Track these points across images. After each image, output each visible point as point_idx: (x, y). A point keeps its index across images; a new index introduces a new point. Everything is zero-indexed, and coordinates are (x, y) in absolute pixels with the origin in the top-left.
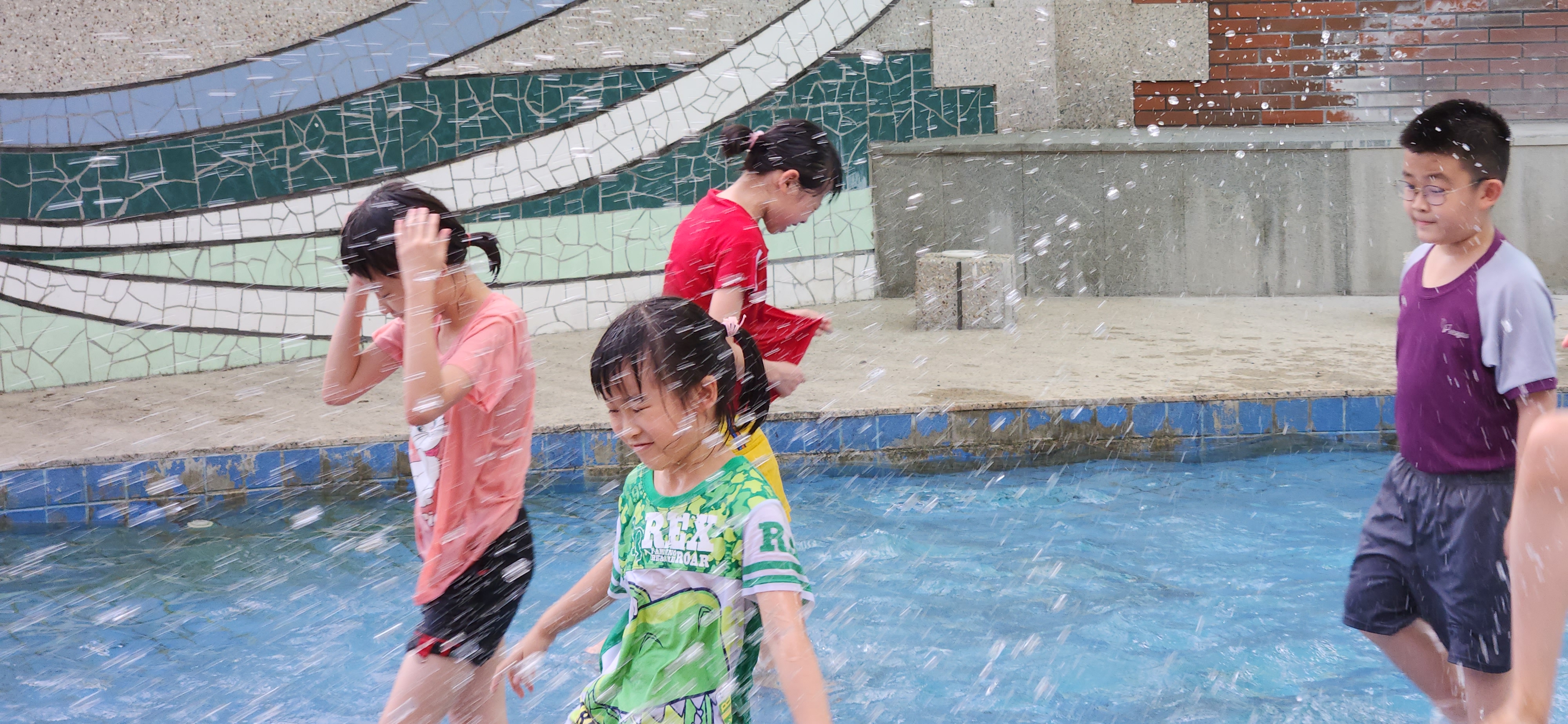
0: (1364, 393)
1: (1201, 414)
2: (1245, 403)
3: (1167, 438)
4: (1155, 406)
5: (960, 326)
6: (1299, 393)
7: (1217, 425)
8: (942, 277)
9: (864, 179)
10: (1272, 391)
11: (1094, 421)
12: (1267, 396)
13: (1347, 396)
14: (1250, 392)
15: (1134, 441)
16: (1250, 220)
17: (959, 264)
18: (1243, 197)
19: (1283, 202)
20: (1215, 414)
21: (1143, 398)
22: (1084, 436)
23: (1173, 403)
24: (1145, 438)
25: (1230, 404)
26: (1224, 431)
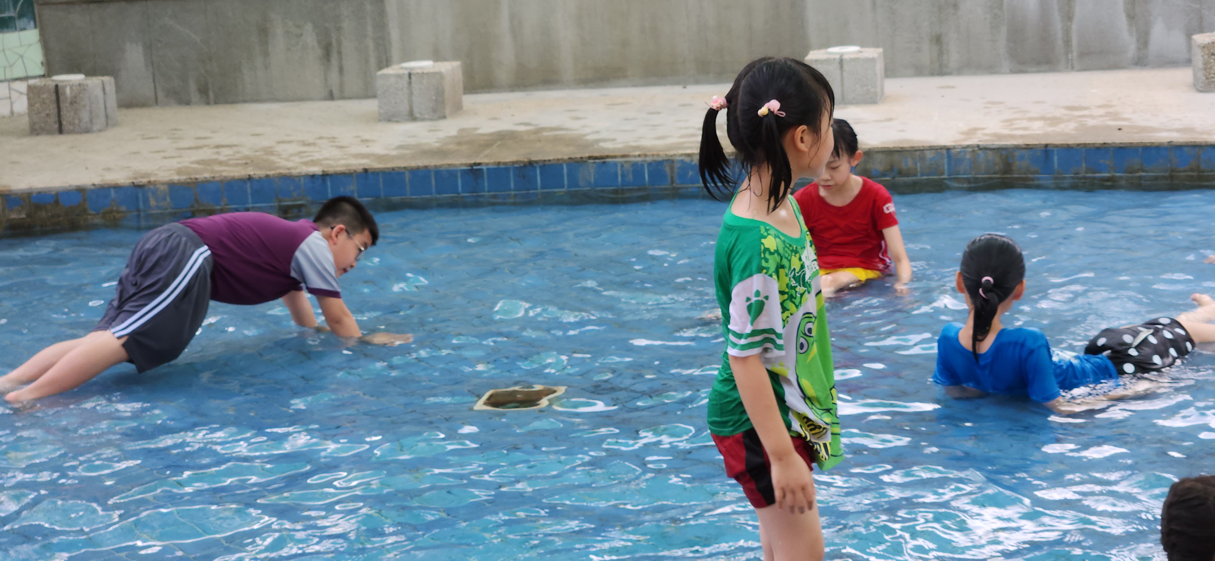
0: (262, 176)
1: (140, 195)
2: (172, 186)
3: (114, 214)
4: (103, 190)
5: (61, 131)
6: (214, 177)
7: (153, 202)
8: (45, 96)
9: (32, 23)
10: (193, 177)
11: (57, 203)
12: (189, 181)
13: (250, 178)
14: (176, 178)
15: (89, 217)
16: (315, 44)
17: (57, 86)
18: (309, 27)
19: (339, 29)
20: (150, 195)
21: (94, 185)
22: (50, 214)
23: (117, 187)
24: (98, 214)
25: (162, 188)
26: (158, 207)
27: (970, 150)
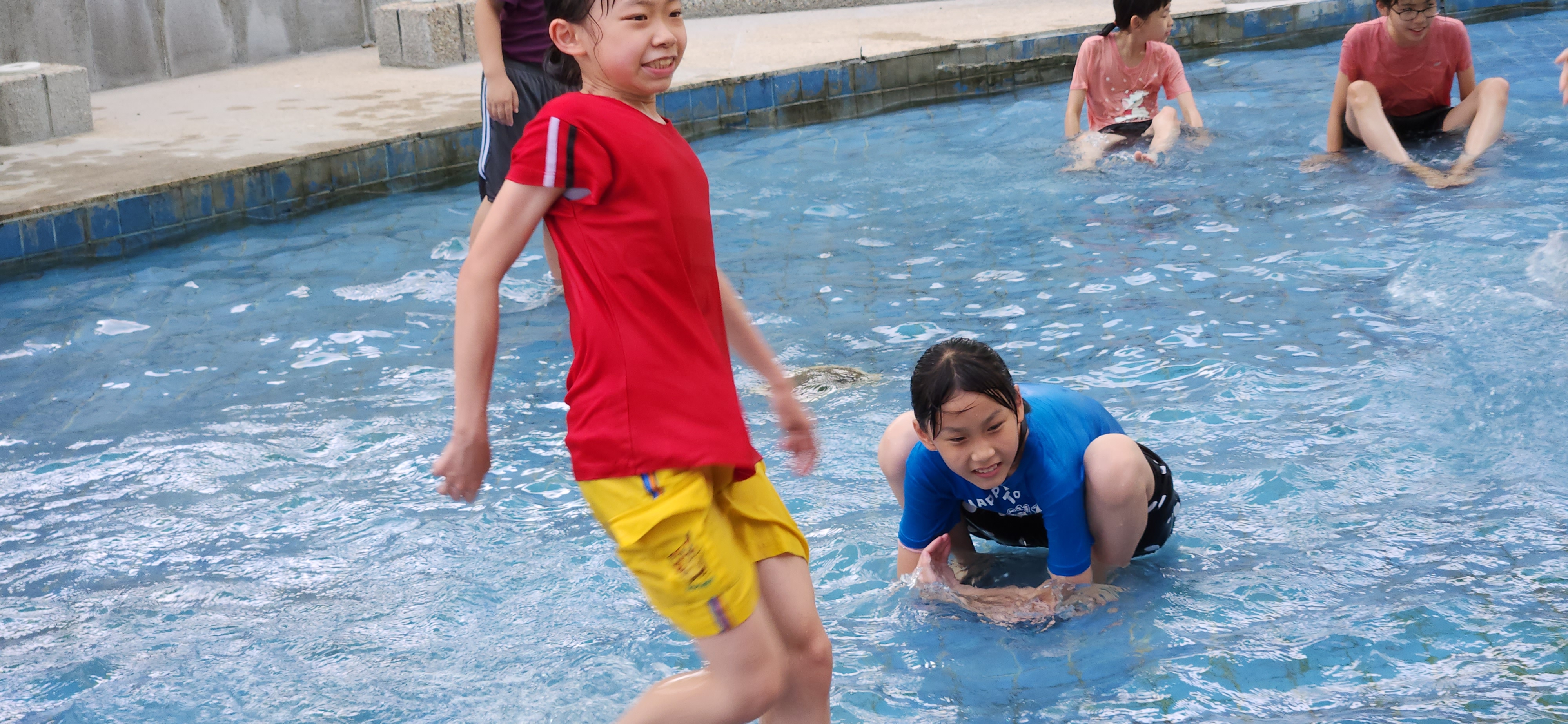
27: (411, 141)
